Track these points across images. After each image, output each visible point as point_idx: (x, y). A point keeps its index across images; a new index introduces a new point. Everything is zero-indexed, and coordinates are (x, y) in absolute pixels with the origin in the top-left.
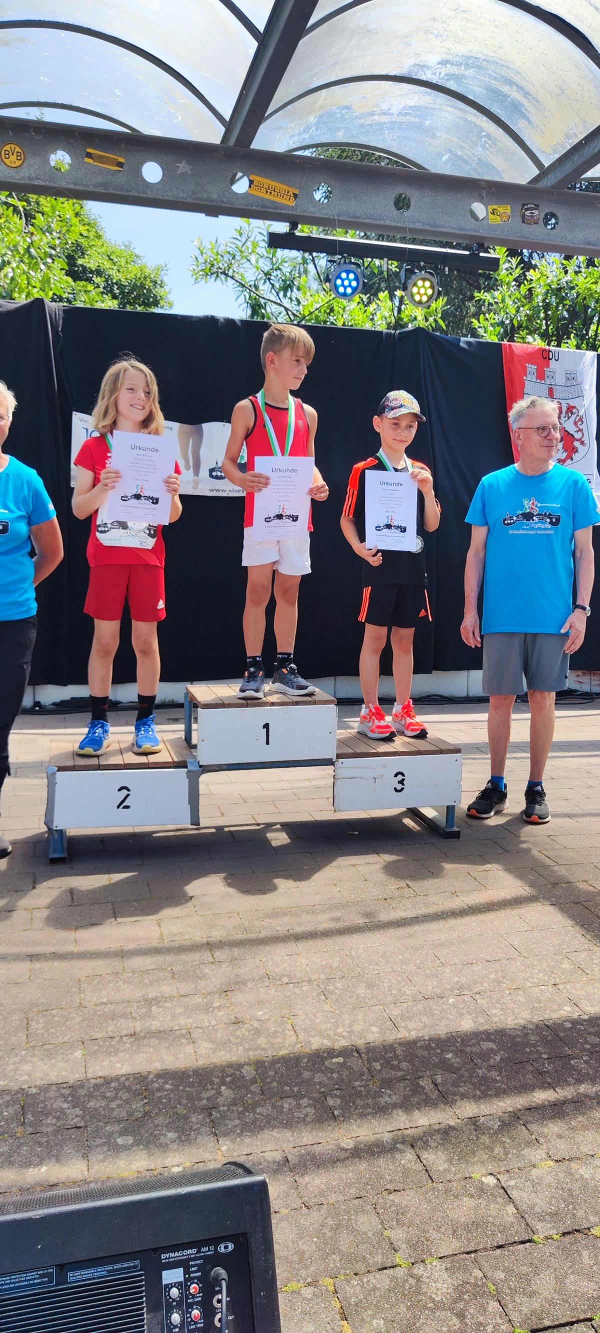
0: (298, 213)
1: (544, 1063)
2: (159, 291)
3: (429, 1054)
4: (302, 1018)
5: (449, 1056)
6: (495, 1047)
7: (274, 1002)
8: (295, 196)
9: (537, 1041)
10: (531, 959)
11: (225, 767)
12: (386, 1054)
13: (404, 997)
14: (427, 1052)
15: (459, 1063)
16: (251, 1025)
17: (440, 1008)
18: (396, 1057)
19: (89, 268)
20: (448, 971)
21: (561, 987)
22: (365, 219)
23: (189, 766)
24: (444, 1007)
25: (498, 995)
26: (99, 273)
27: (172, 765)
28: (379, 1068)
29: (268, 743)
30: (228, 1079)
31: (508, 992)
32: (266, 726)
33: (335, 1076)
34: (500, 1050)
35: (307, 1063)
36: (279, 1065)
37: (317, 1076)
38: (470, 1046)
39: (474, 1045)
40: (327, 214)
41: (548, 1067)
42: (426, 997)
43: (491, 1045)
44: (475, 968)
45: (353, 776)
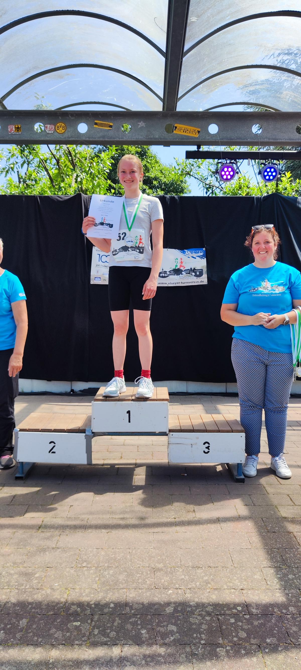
0: (200, 140)
1: (199, 647)
2: (183, 185)
3: (132, 628)
4: (77, 591)
5: (144, 632)
6: (175, 630)
7: (68, 578)
8: (199, 132)
9: (205, 630)
10: (237, 569)
11: (107, 434)
12: (107, 624)
13: (144, 585)
14: (132, 627)
15: (146, 638)
16: (46, 592)
17: (160, 596)
18: (111, 627)
19: (151, 177)
20: (181, 570)
21: (244, 592)
22: (236, 139)
23: (86, 432)
24: (163, 596)
25: (201, 592)
26: (156, 179)
27: (77, 431)
28: (96, 633)
29: (129, 422)
30: (8, 626)
31: (208, 591)
32: (129, 412)
33: (68, 634)
34: (177, 632)
35: (58, 623)
36: (43, 621)
37: (58, 632)
38: (161, 627)
39: (164, 626)
40: (215, 139)
41: (200, 651)
42: (157, 587)
43: (174, 628)
44: (199, 571)
45: (179, 443)
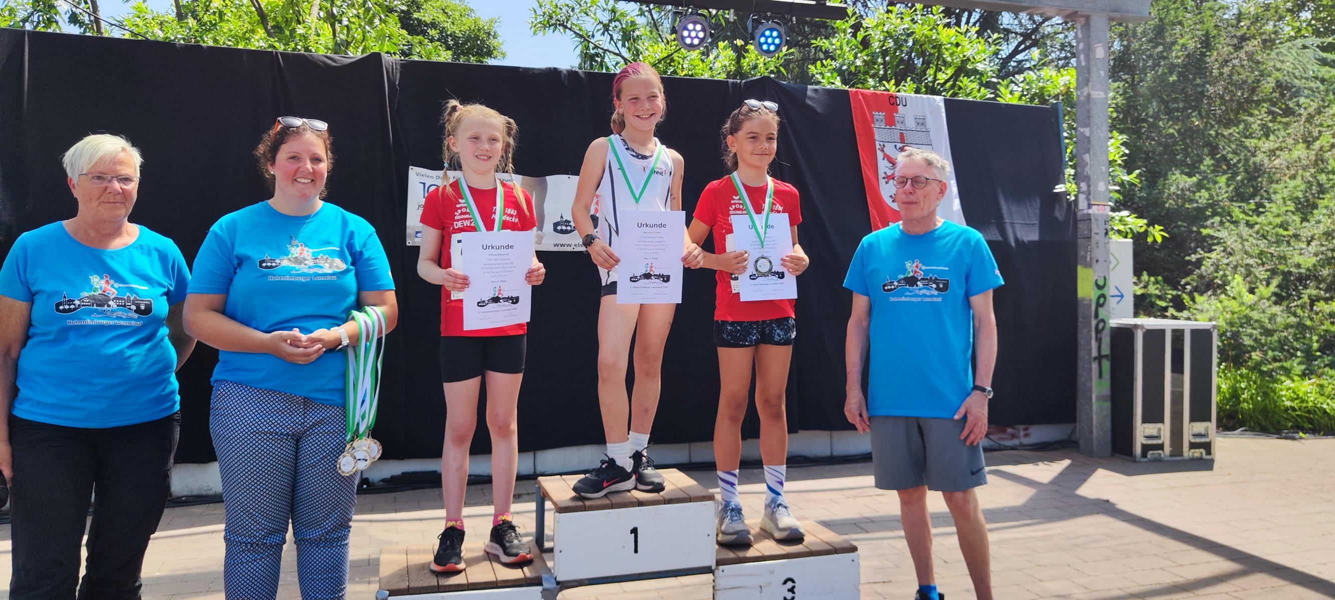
2: (493, 42)
19: (424, 21)
23: (544, 583)
27: (524, 583)
29: (636, 551)
32: (634, 531)
45: (736, 586)
